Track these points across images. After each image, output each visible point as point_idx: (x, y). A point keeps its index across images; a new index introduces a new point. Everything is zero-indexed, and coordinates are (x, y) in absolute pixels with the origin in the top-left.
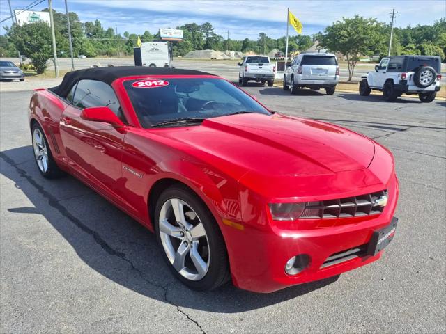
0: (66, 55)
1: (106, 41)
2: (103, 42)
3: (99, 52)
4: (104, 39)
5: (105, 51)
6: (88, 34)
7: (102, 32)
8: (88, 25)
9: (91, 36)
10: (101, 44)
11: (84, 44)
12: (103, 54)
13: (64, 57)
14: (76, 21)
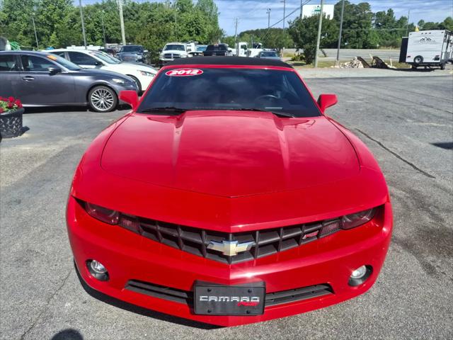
0: (349, 46)
1: (395, 31)
2: (391, 33)
3: (384, 43)
4: (393, 29)
5: (390, 42)
6: (377, 25)
7: (393, 21)
8: (379, 14)
9: (379, 26)
10: (388, 35)
11: (371, 35)
12: (388, 46)
13: (347, 48)
14: (367, 12)
